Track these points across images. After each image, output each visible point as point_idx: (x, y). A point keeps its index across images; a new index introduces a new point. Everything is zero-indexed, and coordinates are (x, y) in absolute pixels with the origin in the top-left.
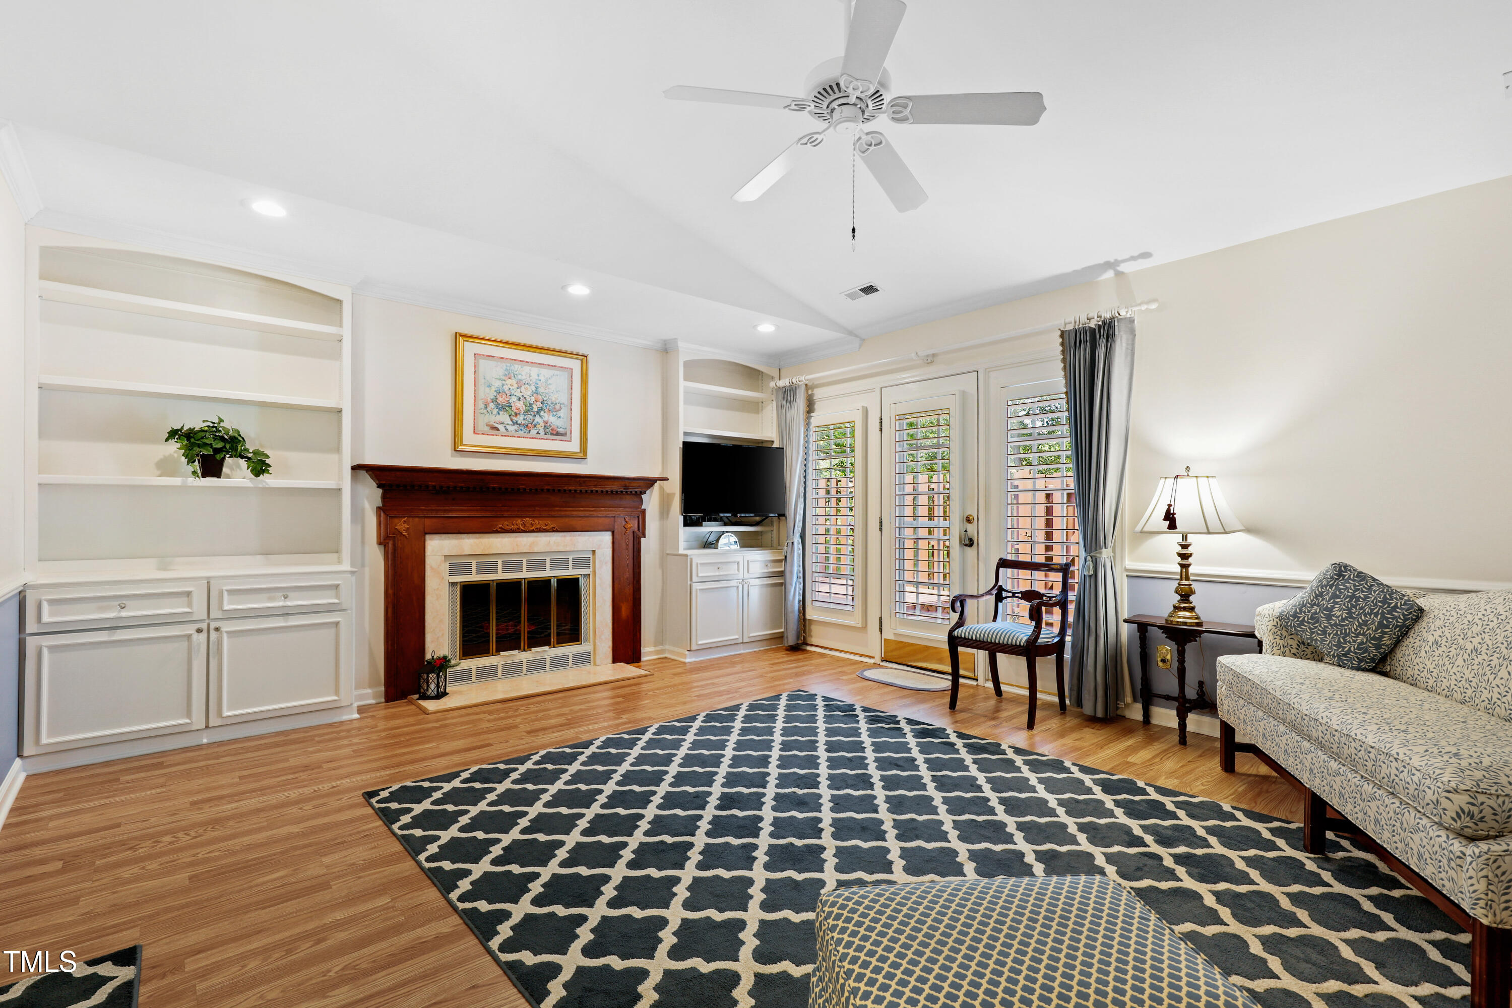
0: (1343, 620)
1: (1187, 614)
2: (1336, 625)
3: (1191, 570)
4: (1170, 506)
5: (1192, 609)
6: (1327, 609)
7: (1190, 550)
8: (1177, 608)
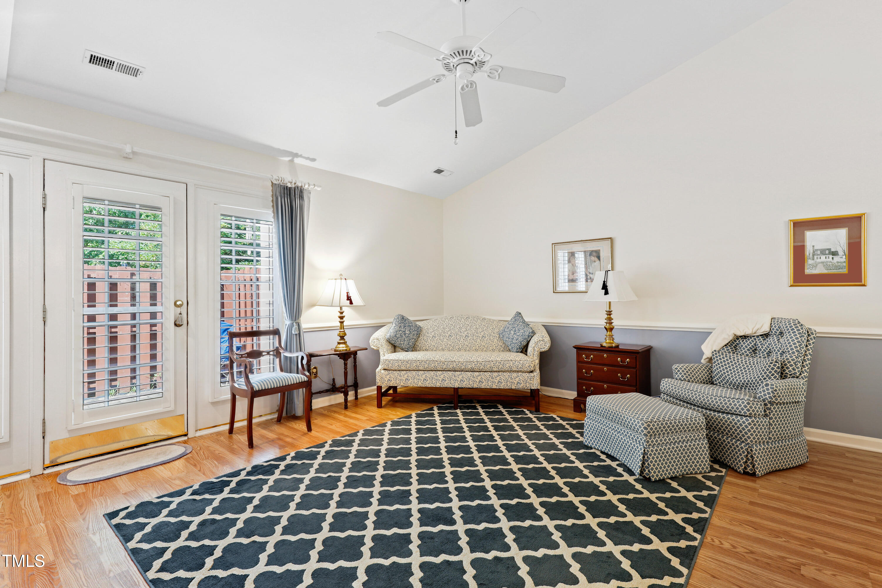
0: (409, 335)
1: (344, 345)
2: (407, 337)
3: (345, 324)
4: (347, 293)
5: (345, 343)
6: (404, 331)
7: (344, 314)
8: (339, 343)
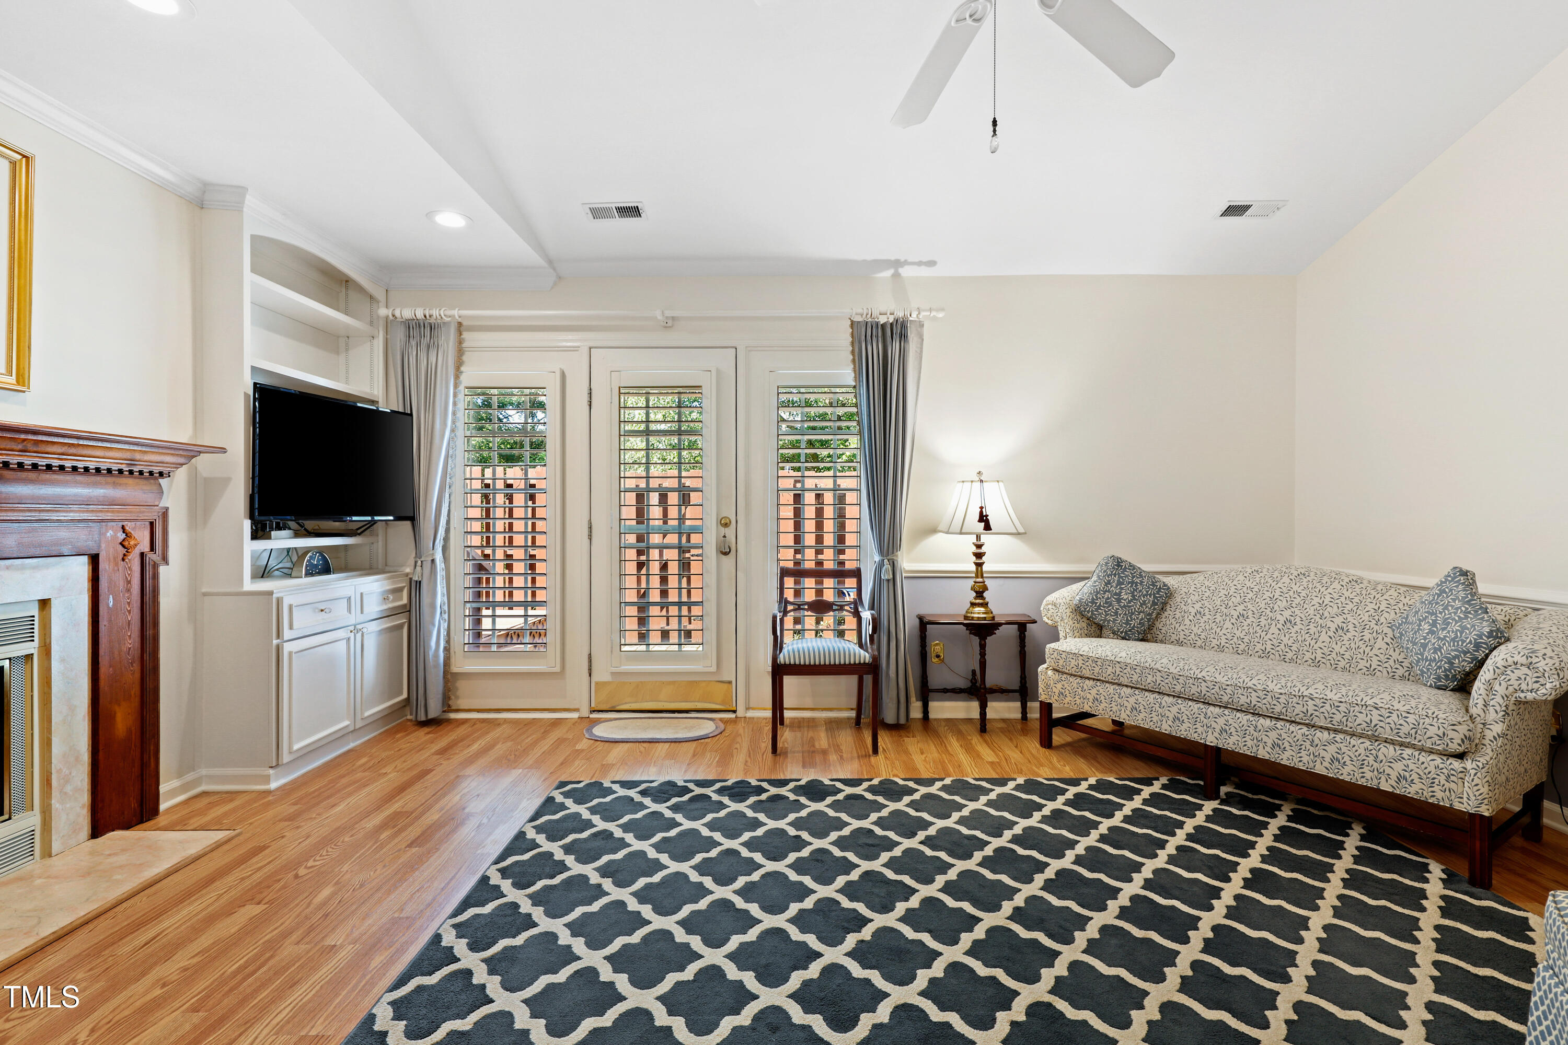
0: (1130, 602)
1: (982, 609)
2: (1124, 606)
3: (985, 568)
4: (981, 508)
5: (985, 605)
6: (1116, 594)
7: (983, 549)
8: (973, 604)
